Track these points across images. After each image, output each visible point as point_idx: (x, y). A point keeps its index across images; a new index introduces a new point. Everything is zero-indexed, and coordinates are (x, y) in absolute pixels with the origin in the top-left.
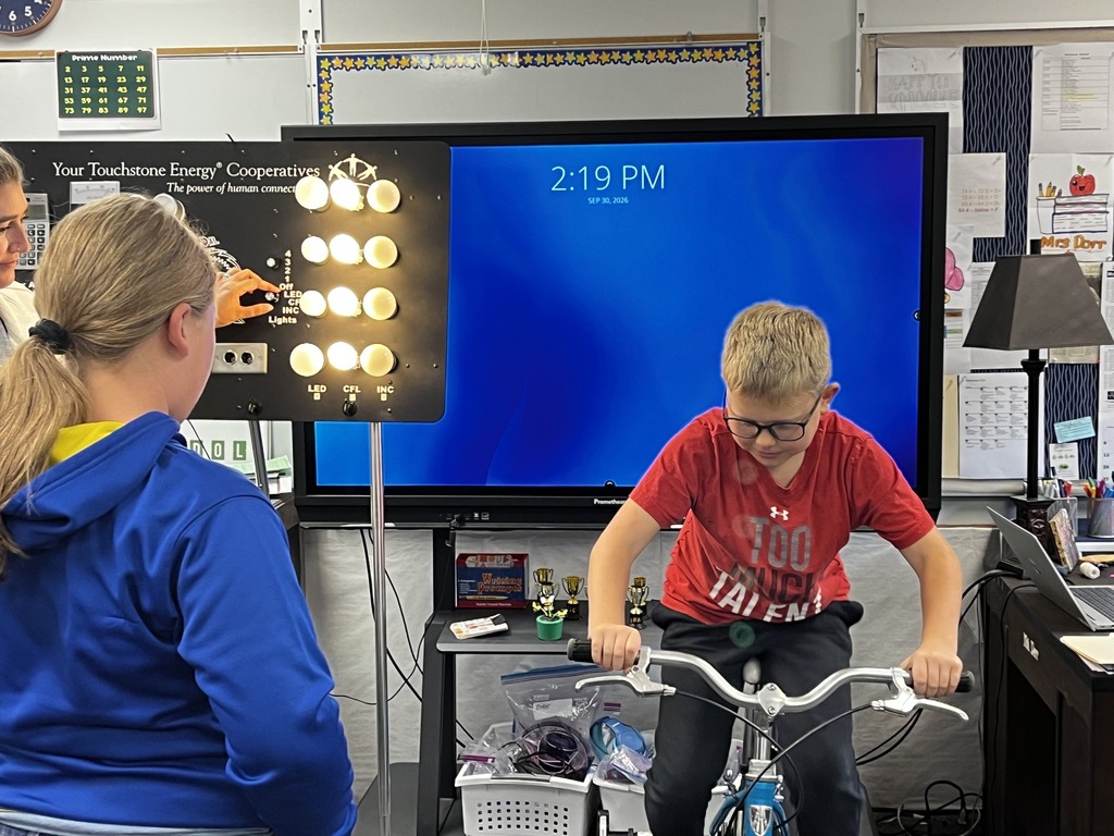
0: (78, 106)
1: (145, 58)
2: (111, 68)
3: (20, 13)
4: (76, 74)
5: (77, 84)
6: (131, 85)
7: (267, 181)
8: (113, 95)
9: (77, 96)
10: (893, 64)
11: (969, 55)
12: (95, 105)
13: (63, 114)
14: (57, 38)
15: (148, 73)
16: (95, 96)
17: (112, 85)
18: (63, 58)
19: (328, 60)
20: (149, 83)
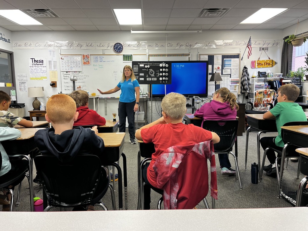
0: (125, 60)
1: (132, 55)
2: (128, 56)
3: (119, 51)
4: (125, 57)
5: (125, 58)
6: (130, 58)
7: (156, 64)
8: (128, 59)
9: (125, 59)
10: (202, 57)
11: (209, 56)
12: (127, 60)
13: (123, 60)
14: (123, 53)
15: (132, 57)
16: (126, 59)
17: (128, 58)
18: (124, 55)
19: (149, 56)
20: (132, 58)
